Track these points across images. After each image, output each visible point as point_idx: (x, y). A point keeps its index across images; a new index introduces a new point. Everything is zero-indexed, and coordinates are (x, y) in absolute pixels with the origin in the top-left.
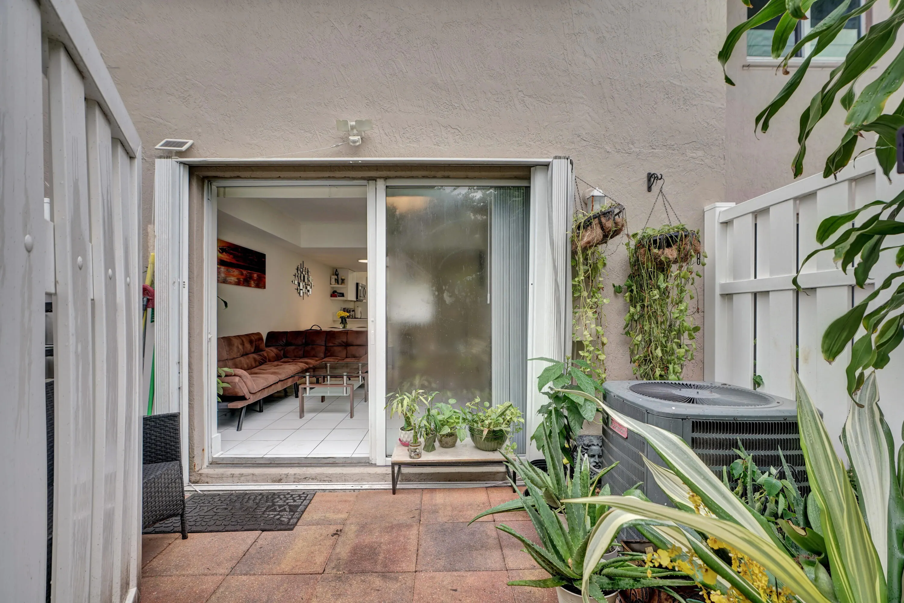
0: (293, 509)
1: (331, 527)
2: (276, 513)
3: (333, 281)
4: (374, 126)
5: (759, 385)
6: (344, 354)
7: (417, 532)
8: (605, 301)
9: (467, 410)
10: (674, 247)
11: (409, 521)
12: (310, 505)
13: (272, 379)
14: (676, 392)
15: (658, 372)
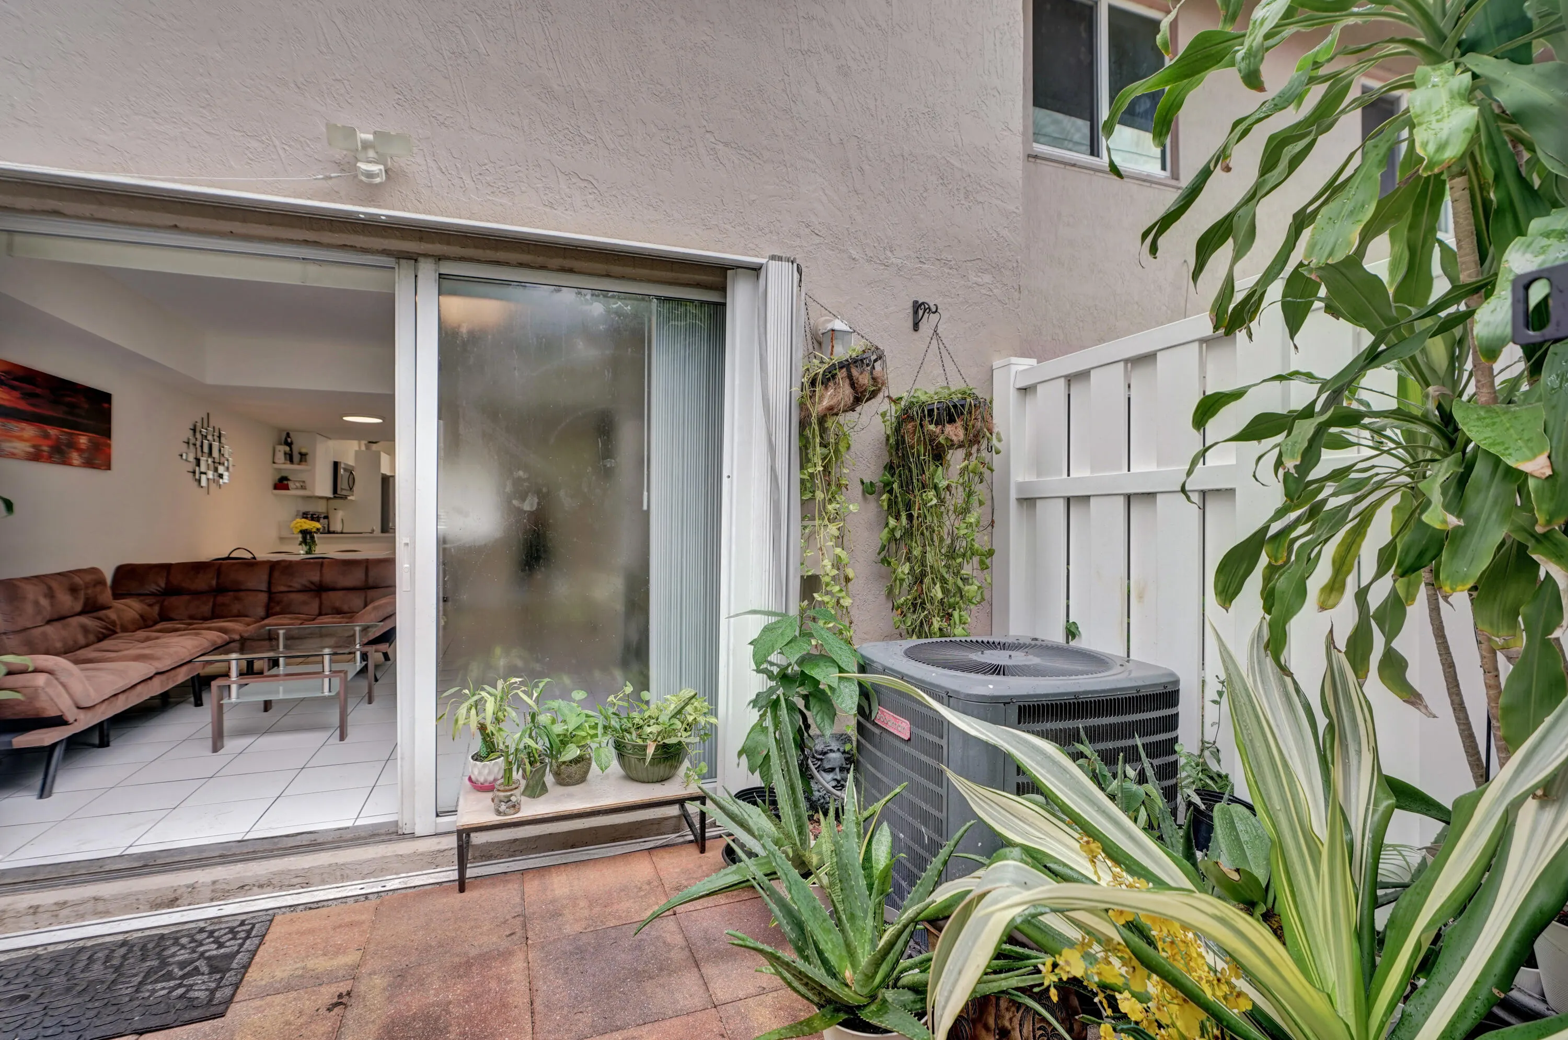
0: (218, 967)
1: (323, 989)
2: (172, 983)
3: (280, 457)
4: (415, 150)
5: (1074, 636)
6: (314, 606)
7: (525, 965)
8: (851, 507)
9: (611, 710)
10: (959, 423)
11: (504, 944)
12: (262, 947)
13: (138, 670)
14: (977, 657)
15: (936, 623)
